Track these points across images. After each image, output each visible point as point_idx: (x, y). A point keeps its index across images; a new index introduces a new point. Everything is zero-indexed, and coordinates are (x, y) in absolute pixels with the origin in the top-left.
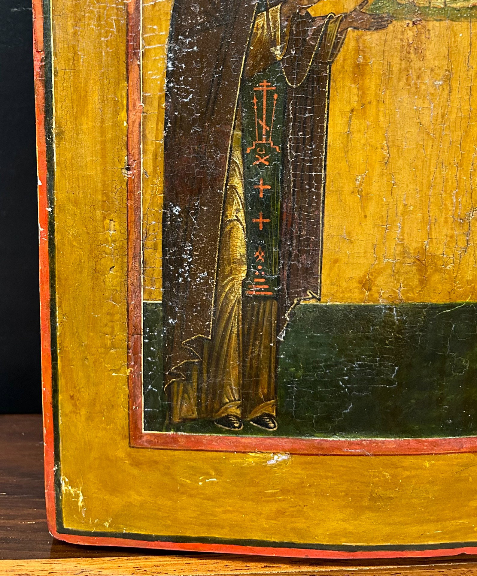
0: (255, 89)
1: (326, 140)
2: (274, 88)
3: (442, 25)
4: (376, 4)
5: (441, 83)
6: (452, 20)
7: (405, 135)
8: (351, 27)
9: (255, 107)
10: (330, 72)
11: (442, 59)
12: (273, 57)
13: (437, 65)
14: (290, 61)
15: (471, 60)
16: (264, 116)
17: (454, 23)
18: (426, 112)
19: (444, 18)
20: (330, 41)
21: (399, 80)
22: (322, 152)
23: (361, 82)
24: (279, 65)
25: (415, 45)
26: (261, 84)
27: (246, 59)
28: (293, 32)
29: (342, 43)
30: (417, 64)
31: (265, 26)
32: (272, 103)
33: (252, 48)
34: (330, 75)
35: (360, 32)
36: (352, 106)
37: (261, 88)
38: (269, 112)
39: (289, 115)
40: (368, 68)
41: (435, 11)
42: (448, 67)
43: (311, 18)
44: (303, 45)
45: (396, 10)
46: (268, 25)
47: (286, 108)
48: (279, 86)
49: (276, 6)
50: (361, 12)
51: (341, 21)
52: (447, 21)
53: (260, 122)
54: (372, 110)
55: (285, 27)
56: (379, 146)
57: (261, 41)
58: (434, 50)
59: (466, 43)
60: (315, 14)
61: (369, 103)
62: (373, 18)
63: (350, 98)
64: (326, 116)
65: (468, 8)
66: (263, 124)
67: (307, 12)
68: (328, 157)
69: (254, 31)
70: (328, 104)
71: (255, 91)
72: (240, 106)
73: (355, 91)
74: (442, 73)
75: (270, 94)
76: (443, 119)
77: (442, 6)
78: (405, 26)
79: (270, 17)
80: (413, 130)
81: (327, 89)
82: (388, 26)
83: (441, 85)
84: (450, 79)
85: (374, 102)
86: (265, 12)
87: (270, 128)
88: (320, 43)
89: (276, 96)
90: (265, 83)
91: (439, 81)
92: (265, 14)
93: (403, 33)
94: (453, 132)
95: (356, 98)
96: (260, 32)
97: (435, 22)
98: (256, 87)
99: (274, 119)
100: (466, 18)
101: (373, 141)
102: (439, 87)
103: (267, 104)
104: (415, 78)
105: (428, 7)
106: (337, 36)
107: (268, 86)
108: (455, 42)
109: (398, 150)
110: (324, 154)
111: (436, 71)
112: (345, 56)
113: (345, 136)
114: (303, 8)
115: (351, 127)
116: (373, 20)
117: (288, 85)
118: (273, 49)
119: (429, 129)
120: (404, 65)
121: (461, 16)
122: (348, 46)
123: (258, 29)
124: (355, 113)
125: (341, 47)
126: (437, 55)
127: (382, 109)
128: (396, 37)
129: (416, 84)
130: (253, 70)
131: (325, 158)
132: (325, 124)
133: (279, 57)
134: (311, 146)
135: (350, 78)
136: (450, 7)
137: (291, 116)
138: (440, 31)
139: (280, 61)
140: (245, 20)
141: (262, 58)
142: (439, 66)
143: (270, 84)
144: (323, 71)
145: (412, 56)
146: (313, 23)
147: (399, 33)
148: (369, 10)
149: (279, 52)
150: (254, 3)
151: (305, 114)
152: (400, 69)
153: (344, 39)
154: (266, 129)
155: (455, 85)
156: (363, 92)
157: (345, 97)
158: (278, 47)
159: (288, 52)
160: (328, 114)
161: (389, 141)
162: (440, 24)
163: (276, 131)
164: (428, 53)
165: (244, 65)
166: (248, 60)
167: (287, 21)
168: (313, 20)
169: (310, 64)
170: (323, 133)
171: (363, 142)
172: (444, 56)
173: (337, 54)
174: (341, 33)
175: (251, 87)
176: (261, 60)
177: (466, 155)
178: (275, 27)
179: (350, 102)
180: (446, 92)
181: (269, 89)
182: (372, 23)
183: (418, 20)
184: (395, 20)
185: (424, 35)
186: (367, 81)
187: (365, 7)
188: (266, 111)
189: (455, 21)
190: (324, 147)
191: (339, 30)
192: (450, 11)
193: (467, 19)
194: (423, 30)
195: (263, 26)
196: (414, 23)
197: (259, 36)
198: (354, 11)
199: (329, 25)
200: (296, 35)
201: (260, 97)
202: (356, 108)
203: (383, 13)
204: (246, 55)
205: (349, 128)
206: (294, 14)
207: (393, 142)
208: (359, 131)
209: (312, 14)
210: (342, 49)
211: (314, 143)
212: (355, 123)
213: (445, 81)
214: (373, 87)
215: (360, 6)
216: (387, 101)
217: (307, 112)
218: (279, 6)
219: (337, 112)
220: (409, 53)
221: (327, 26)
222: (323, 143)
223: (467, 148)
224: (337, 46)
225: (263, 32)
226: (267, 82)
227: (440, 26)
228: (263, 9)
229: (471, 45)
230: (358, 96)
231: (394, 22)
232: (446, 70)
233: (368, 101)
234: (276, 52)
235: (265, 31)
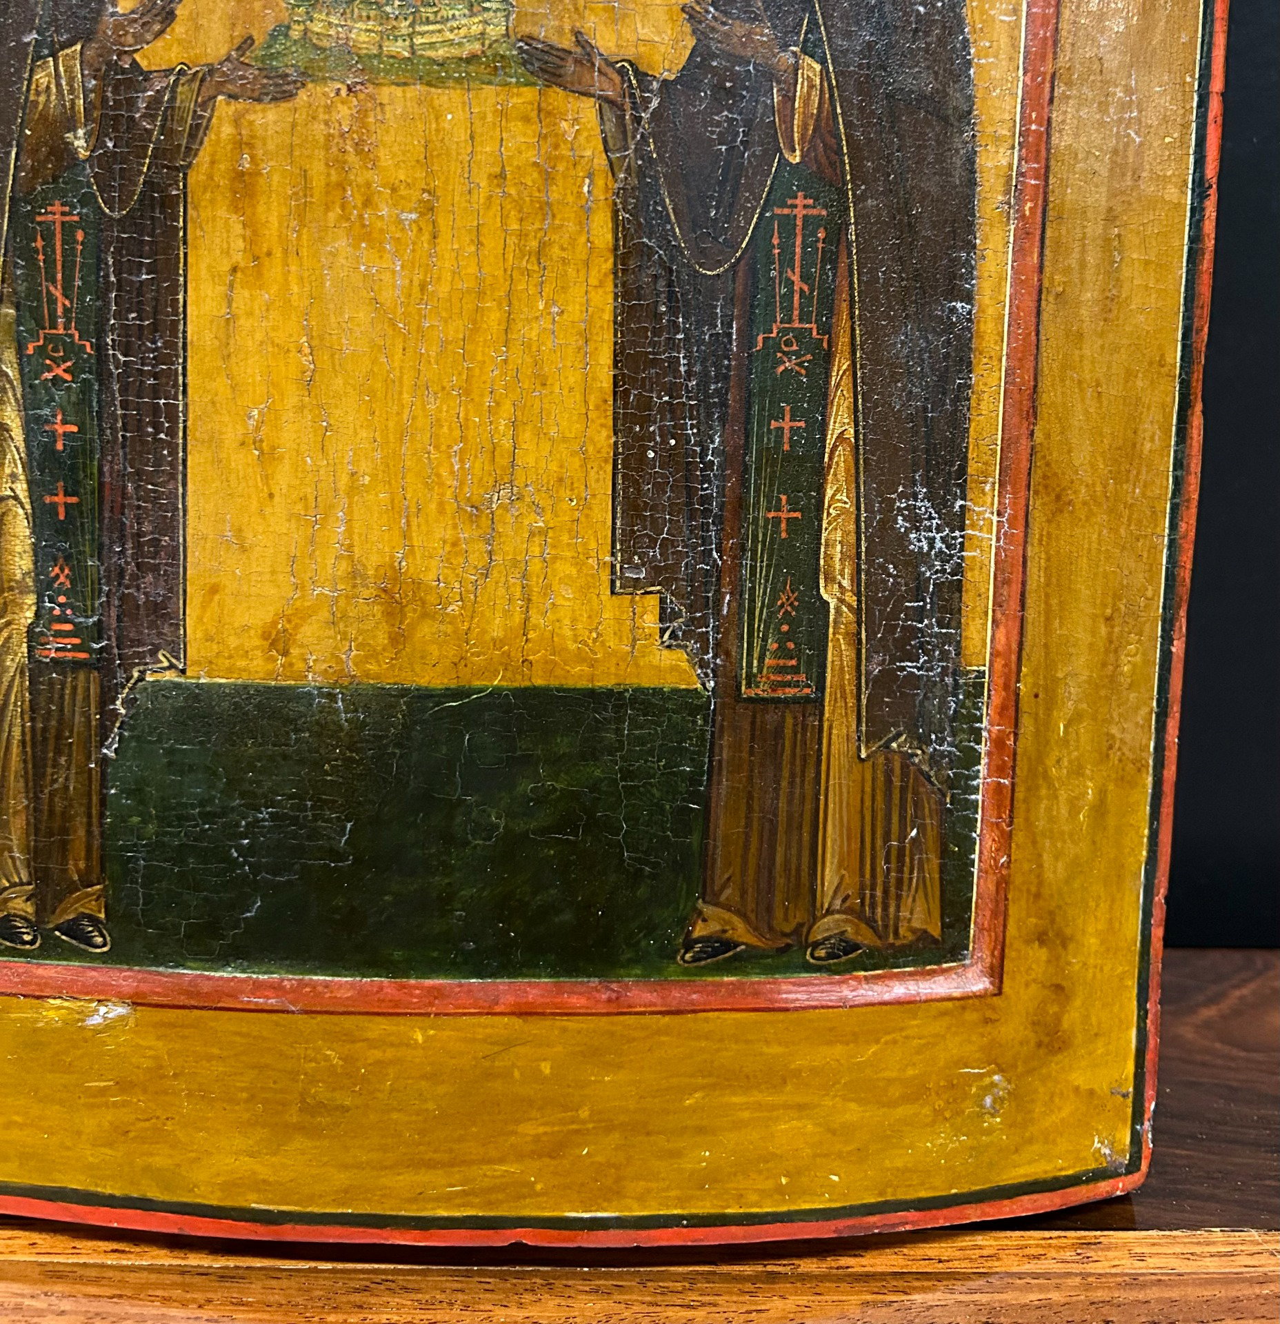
0: (39, 219)
1: (185, 332)
2: (76, 218)
3: (408, 95)
4: (270, 47)
5: (414, 216)
6: (429, 84)
7: (344, 325)
8: (222, 93)
9: (41, 257)
10: (185, 186)
11: (413, 167)
12: (73, 153)
13: (402, 178)
14: (105, 161)
15: (475, 170)
16: (59, 276)
17: (433, 90)
18: (386, 277)
19: (411, 81)
20: (182, 120)
21: (328, 208)
22: (177, 356)
23: (249, 211)
24: (84, 168)
25: (355, 136)
26: (49, 209)
27: (17, 154)
28: (107, 101)
29: (207, 128)
30: (360, 176)
31: (53, 87)
32: (74, 249)
33: (28, 133)
34: (185, 194)
35: (240, 105)
36: (234, 260)
37: (50, 218)
38: (68, 267)
39: (107, 276)
40: (261, 181)
41: (392, 65)
42: (427, 184)
43: (142, 72)
44: (128, 130)
45: (311, 60)
46: (58, 85)
47: (100, 261)
48: (86, 215)
49: (71, 45)
50: (242, 63)
51: (202, 80)
52: (418, 87)
53: (52, 289)
54: (274, 270)
55: (92, 91)
56: (292, 347)
57: (46, 119)
58: (395, 148)
59: (462, 135)
60: (149, 64)
61: (269, 254)
62: (267, 77)
63: (228, 243)
64: (182, 279)
65: (461, 59)
66: (57, 293)
67: (134, 61)
68: (189, 367)
69: (32, 98)
70: (186, 254)
71: (40, 223)
72: (10, 254)
73: (238, 228)
74: (415, 194)
75: (68, 229)
76: (423, 294)
77: (406, 54)
78: (332, 95)
79: (61, 69)
80: (361, 315)
81: (181, 224)
82: (296, 94)
83: (415, 221)
84: (432, 209)
85: (278, 253)
86: (51, 59)
87: (72, 303)
88: (163, 126)
89: (80, 236)
90: (57, 207)
91: (411, 212)
92: (52, 63)
93: (328, 109)
94: (446, 322)
95: (241, 244)
96: (42, 99)
97: (394, 87)
98: (40, 214)
99: (78, 283)
100: (459, 81)
101: (280, 337)
102: (410, 225)
103: (64, 250)
104: (359, 205)
105: (378, 56)
106: (195, 112)
107: (63, 214)
108: (437, 130)
109: (332, 356)
110: (181, 361)
111: (403, 192)
112: (213, 155)
113: (223, 323)
114: (126, 52)
115: (234, 305)
116: (265, 81)
117: (103, 213)
118: (70, 135)
119: (395, 313)
120: (334, 178)
121: (449, 77)
122: (218, 135)
123: (38, 94)
124: (239, 275)
125: (205, 134)
126: (401, 158)
127: (293, 268)
128: (314, 118)
129: (361, 216)
130: (33, 178)
131: (184, 368)
132: (181, 297)
133: (83, 154)
134: (154, 342)
135: (227, 202)
136: (422, 56)
137: (113, 279)
138: (405, 107)
139: (84, 161)
140: (12, 75)
141: (50, 153)
142: (409, 181)
143: (67, 209)
144: (170, 185)
145: (352, 158)
146: (146, 84)
147: (321, 110)
148: (256, 59)
149: (80, 143)
150: (27, 40)
151: (139, 274)
152: (328, 185)
153: (210, 119)
154: (64, 305)
155: (443, 222)
156: (253, 230)
157: (218, 241)
158: (81, 132)
159: (100, 144)
160: (185, 277)
161: (312, 337)
162: (404, 92)
163: (83, 309)
164: (382, 153)
165: (15, 167)
166: (22, 158)
167: (95, 78)
168: (147, 76)
169: (145, 169)
170: (177, 315)
171: (259, 336)
172: (418, 161)
173: (198, 150)
174: (204, 106)
175: (31, 215)
176: (47, 160)
177: (477, 372)
178: (72, 91)
179: (228, 253)
180: (426, 237)
181: (67, 218)
182: (264, 86)
183: (357, 83)
184: (312, 81)
185: (372, 114)
186: (261, 208)
187: (248, 53)
188: (63, 267)
189: (436, 87)
190: (180, 345)
191: (200, 100)
192: (424, 65)
193: (462, 83)
194: (369, 105)
195: (48, 87)
196: (349, 89)
197: (41, 107)
198: (228, 59)
199: (180, 89)
200: (113, 108)
201: (48, 237)
202: (242, 264)
203: (287, 66)
204: (17, 146)
205: (230, 306)
206: (109, 64)
207: (321, 338)
208: (250, 314)
209: (144, 64)
210: (206, 139)
211: (161, 337)
212: (242, 296)
213: (422, 214)
214: (274, 220)
215: (238, 49)
216: (304, 252)
217: (144, 270)
218: (78, 47)
219: (204, 273)
220: (344, 151)
221: (173, 91)
222: (177, 338)
223: (479, 358)
224: (197, 131)
225: (48, 100)
226: (62, 205)
227: (404, 97)
228: (46, 52)
229: (472, 138)
230: (244, 240)
231: (310, 86)
232: (424, 191)
233: (265, 250)
234: (76, 143)
235: (53, 97)
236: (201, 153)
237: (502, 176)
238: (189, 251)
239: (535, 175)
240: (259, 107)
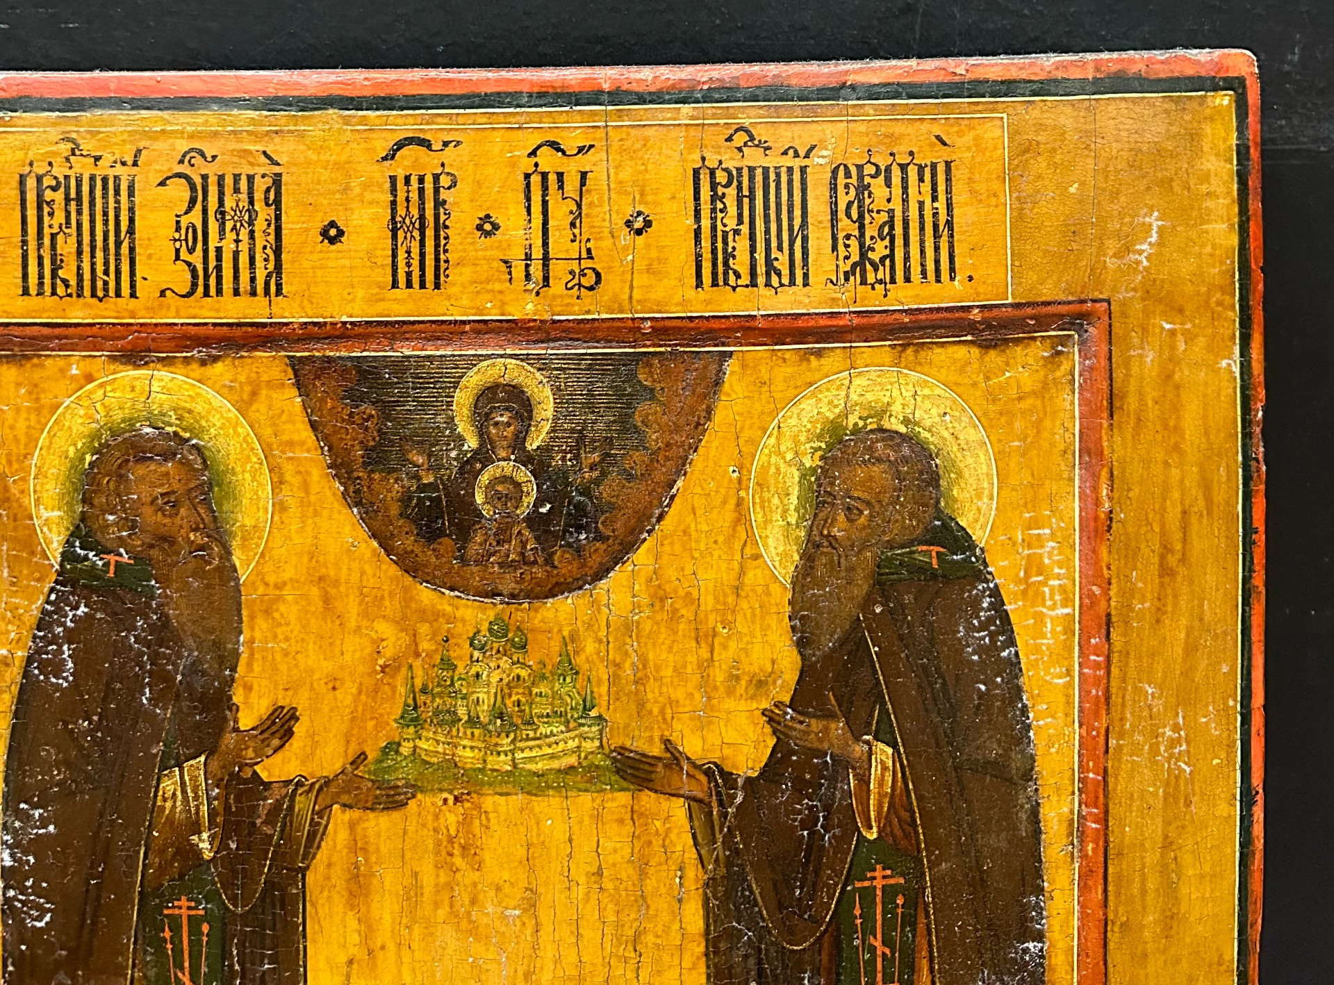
0: (166, 912)
2: (202, 912)
3: (511, 803)
4: (382, 761)
5: (517, 912)
6: (530, 793)
8: (337, 802)
9: (169, 946)
10: (304, 885)
11: (516, 868)
12: (198, 853)
13: (506, 877)
14: (228, 861)
15: (574, 869)
16: (187, 964)
17: (533, 798)
18: (493, 967)
19: (513, 791)
20: (300, 828)
21: (437, 905)
23: (363, 909)
24: (209, 868)
25: (462, 840)
26: (176, 903)
27: (146, 853)
28: (230, 808)
29: (324, 834)
30: (468, 876)
31: (179, 793)
32: (199, 939)
33: (156, 834)
34: (304, 893)
35: (356, 814)
36: (350, 953)
37: (177, 912)
38: (195, 956)
39: (231, 966)
40: (375, 881)
41: (496, 777)
42: (530, 883)
43: (263, 783)
44: (250, 834)
45: (421, 773)
46: (184, 792)
47: (226, 954)
48: (211, 909)
49: (196, 757)
50: (356, 775)
51: (320, 789)
52: (521, 796)
53: (180, 974)
54: (387, 960)
55: (215, 798)
57: (172, 823)
58: (500, 851)
59: (562, 837)
61: (383, 948)
62: (379, 788)
63: (345, 937)
64: (301, 969)
65: (559, 770)
66: (185, 978)
67: (255, 772)
69: (159, 803)
70: (305, 947)
71: (167, 916)
72: (140, 942)
73: (354, 924)
74: (519, 893)
75: (194, 921)
77: (508, 768)
78: (441, 803)
79: (187, 778)
81: (300, 920)
82: (407, 803)
83: (518, 917)
84: (535, 906)
85: (391, 947)
86: (177, 769)
88: (282, 831)
89: (205, 928)
90: (184, 902)
91: (514, 908)
92: (178, 773)
93: (437, 816)
95: (356, 938)
96: (169, 804)
97: (497, 797)
98: (168, 908)
99: (204, 969)
100: (557, 789)
102: (514, 920)
103: (190, 941)
104: (467, 903)
105: (483, 770)
106: (312, 819)
107: (189, 908)
108: (538, 834)
111: (507, 889)
112: (330, 858)
114: (247, 764)
116: (378, 792)
117: (227, 908)
118: (195, 838)
120: (443, 879)
121: (548, 787)
122: (335, 839)
123: (165, 800)
124: (355, 966)
125: (322, 839)
126: (505, 859)
127: (405, 960)
128: (424, 825)
129: (469, 913)
130: (160, 876)
133: (208, 855)
135: (344, 900)
136: (523, 769)
137: (237, 967)
138: (508, 814)
139: (209, 862)
140: (141, 782)
141: (175, 854)
142: (512, 880)
143: (193, 904)
144: (290, 885)
145: (458, 861)
146: (267, 793)
147: (430, 817)
149: (205, 845)
150: (154, 751)
151: (262, 964)
152: (437, 885)
153: (326, 826)
155: (544, 915)
156: (368, 928)
157: (334, 935)
158: (205, 836)
159: (223, 845)
160: (305, 967)
162: (507, 801)
164: (488, 855)
165: (144, 865)
166: (151, 856)
167: (218, 786)
168: (268, 785)
169: (266, 870)
172: (520, 862)
173: (315, 854)
174: (320, 814)
175: (159, 908)
176: (174, 859)
178: (196, 798)
179: (344, 946)
180: (529, 931)
181: (193, 913)
182: (377, 796)
183: (464, 793)
184: (422, 792)
185: (477, 821)
186: (374, 906)
187: (361, 767)
188: (190, 955)
189: (536, 795)
191: (317, 808)
192: (526, 776)
193: (560, 792)
194: (475, 812)
195: (174, 794)
196: (457, 798)
197: (167, 812)
198: (343, 772)
199: (298, 798)
200: (236, 814)
201: (176, 927)
202: (358, 957)
204: (146, 845)
206: (231, 774)
209: (264, 776)
210: (323, 844)
213: (525, 911)
214: (387, 918)
215: (352, 763)
216: (415, 946)
217: (266, 961)
218: (202, 759)
220: (451, 855)
221: (292, 800)
224: (315, 837)
225: (174, 806)
226: (188, 900)
227: (507, 805)
228: (173, 762)
229: (570, 840)
230: (360, 935)
232: (527, 889)
233: (379, 944)
234: (201, 845)
235: (179, 803)
236: (318, 856)
237: (599, 873)
238: (308, 944)
239: (631, 871)
240: (371, 815)
